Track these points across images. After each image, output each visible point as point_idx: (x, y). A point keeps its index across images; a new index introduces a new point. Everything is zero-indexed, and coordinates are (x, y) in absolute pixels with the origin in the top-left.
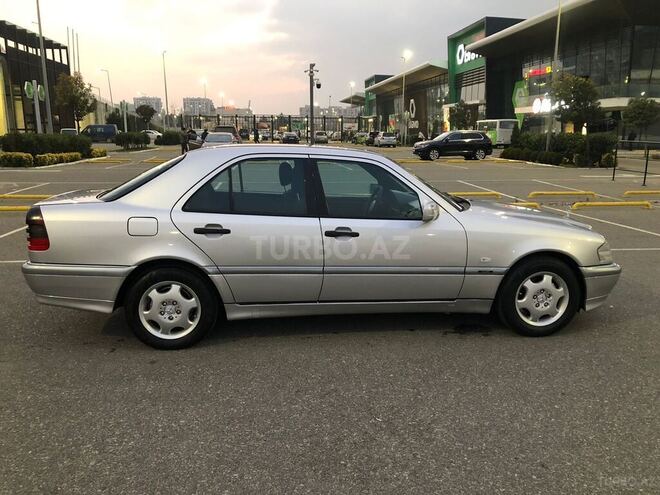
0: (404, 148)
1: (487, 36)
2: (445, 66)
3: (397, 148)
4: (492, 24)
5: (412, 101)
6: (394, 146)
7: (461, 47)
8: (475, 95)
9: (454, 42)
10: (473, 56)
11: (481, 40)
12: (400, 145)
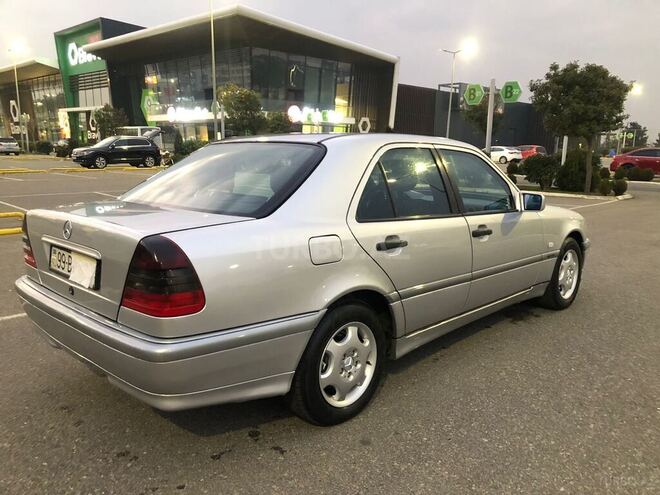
0: (31, 156)
1: (104, 38)
2: (55, 65)
3: (21, 156)
4: (109, 27)
5: (12, 102)
6: (17, 154)
7: (72, 46)
8: (96, 99)
9: (63, 39)
10: (91, 57)
11: (98, 42)
12: (23, 153)
